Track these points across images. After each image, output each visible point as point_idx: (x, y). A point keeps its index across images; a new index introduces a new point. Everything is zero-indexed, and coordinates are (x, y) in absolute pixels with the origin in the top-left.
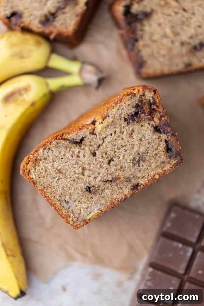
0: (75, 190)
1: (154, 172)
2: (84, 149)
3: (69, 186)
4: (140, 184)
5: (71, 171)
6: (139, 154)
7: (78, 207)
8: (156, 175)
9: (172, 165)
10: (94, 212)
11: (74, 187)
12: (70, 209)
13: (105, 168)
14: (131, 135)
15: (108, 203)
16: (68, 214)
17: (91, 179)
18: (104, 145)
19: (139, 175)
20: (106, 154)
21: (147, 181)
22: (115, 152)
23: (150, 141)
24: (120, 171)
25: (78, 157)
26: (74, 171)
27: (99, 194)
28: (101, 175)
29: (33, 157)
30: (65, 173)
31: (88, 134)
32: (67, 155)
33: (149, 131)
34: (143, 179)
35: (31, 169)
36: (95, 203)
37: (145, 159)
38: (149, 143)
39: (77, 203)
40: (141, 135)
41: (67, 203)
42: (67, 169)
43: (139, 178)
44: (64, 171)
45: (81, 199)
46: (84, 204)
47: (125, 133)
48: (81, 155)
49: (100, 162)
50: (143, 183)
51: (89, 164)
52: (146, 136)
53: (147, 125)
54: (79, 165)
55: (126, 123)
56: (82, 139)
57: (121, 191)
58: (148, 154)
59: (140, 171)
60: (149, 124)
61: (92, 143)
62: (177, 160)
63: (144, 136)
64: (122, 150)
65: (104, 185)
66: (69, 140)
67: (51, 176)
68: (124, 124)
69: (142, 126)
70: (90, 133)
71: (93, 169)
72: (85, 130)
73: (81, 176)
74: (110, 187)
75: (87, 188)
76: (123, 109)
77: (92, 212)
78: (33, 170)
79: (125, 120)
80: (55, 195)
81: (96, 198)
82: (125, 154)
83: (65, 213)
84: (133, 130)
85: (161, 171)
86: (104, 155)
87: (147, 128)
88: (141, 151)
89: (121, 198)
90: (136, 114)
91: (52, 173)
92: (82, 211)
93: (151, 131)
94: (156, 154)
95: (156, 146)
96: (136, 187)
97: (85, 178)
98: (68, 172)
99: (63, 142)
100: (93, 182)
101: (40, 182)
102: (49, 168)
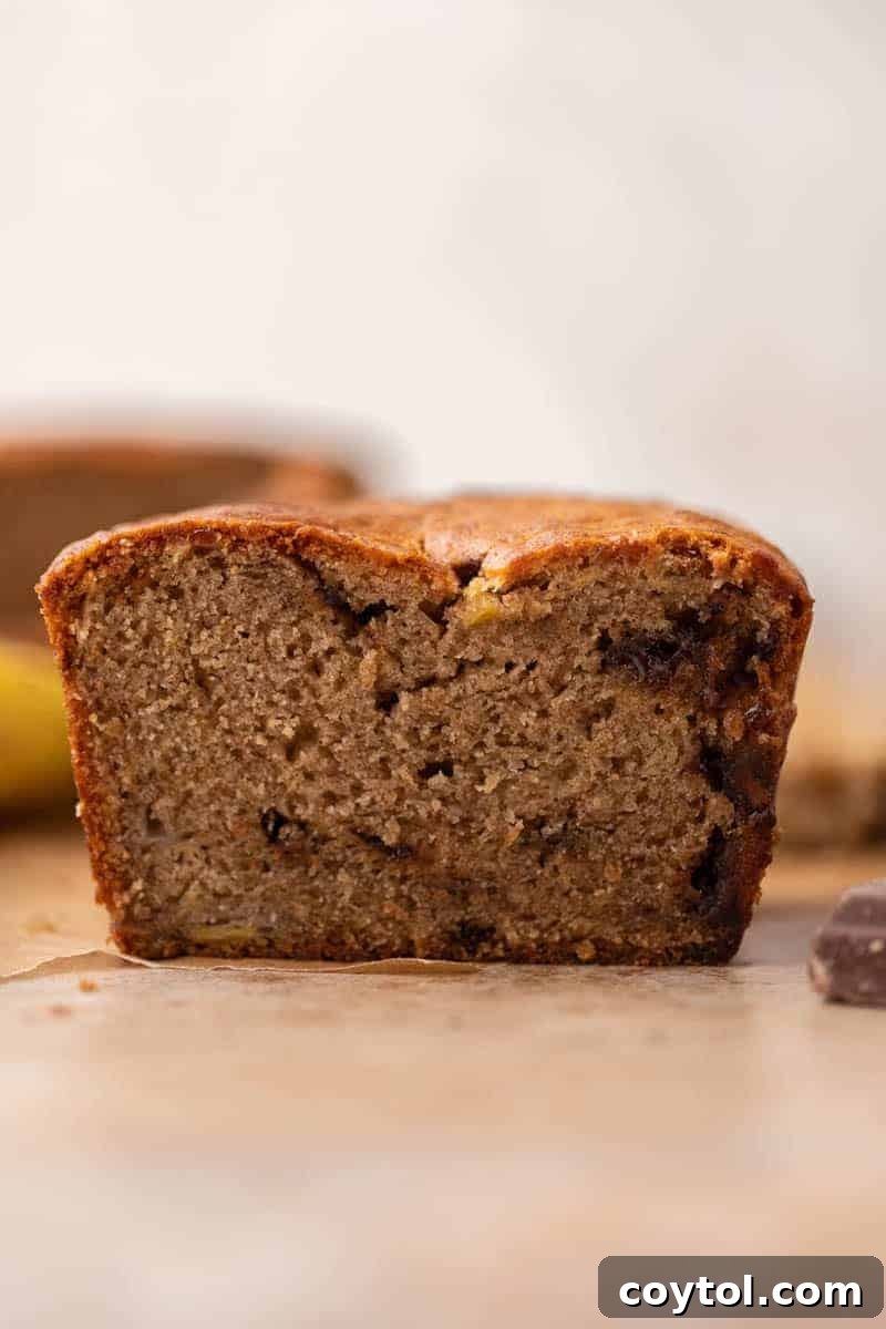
0: (218, 793)
1: (588, 925)
2: (358, 652)
3: (201, 762)
4: (495, 936)
5: (251, 709)
6: (572, 815)
7: (183, 871)
8: (587, 942)
9: (679, 944)
10: (237, 927)
11: (217, 780)
12: (147, 857)
13: (394, 783)
14: (588, 721)
15: (320, 931)
16: (127, 872)
17: (313, 792)
18: (455, 689)
19: (519, 896)
20: (437, 730)
21: (535, 940)
22: (481, 745)
23: (653, 794)
24: (452, 834)
25: (316, 668)
26: (263, 719)
27: (302, 869)
28: (364, 800)
29: (132, 555)
30: (220, 702)
31: (413, 605)
32: (276, 634)
33: (674, 753)
34: (521, 924)
35: (89, 597)
36: (263, 894)
37: (585, 851)
38: (642, 798)
39: (191, 848)
40: (629, 747)
41: (154, 826)
42: (238, 687)
43: (511, 907)
44: (219, 690)
45: (220, 843)
46: (219, 873)
47: (569, 696)
48: (331, 671)
49: (389, 745)
50: (512, 936)
51: (341, 728)
52: (650, 762)
53: (679, 720)
54: (294, 704)
55: (596, 658)
56: (378, 610)
57: (401, 914)
58: (610, 840)
59: (533, 881)
60: (692, 720)
61: (407, 654)
62: (711, 939)
63: (639, 757)
64: (515, 756)
65: (349, 847)
66: (322, 582)
67: (156, 677)
68: (586, 658)
69: (658, 711)
70: (425, 607)
71: (345, 756)
72: (412, 581)
73: (277, 756)
74: (367, 869)
75: (272, 816)
76: (622, 592)
77: (233, 923)
78: (97, 607)
79: (604, 643)
80: (122, 763)
81: (279, 878)
82: (514, 781)
83: (118, 863)
84: (608, 708)
85: (618, 940)
86: (426, 732)
87: (676, 733)
88: (589, 808)
89: (384, 941)
90: (663, 649)
91: (166, 666)
92: (192, 893)
93: (681, 752)
94: (640, 860)
95: (663, 828)
96: (473, 938)
97: (288, 774)
98: (234, 703)
99: (292, 570)
100: (311, 806)
101: (92, 671)
102: (168, 638)
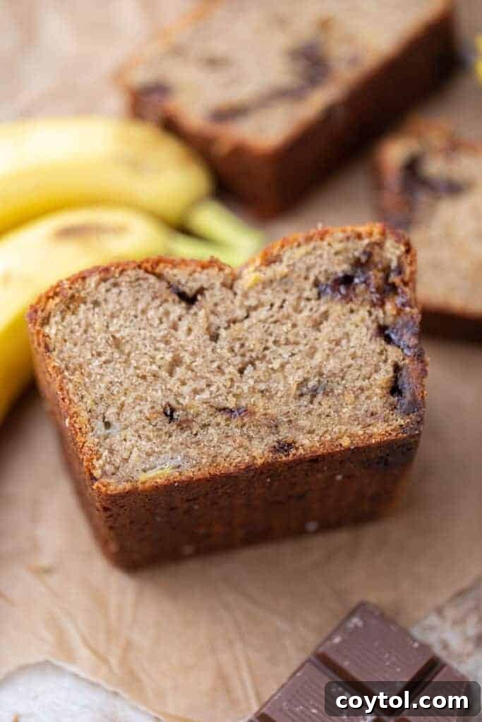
0: (138, 401)
1: (344, 428)
2: (195, 314)
3: (125, 385)
4: (297, 445)
5: (146, 354)
6: (321, 374)
7: (128, 444)
8: (345, 437)
9: (393, 427)
10: (162, 469)
11: (136, 394)
12: (108, 441)
13: (228, 376)
14: (317, 325)
15: (204, 461)
16: (98, 451)
17: (186, 390)
18: (247, 323)
19: (303, 422)
20: (242, 345)
21: (318, 442)
22: (266, 348)
23: (359, 353)
24: (263, 396)
25: (175, 327)
26: (153, 357)
27: (189, 432)
28: (213, 388)
29: (70, 288)
30: (129, 354)
31: (218, 284)
32: (151, 313)
33: (364, 330)
34: (309, 435)
35: (52, 314)
36: (172, 449)
37: (332, 391)
38: (354, 357)
39: (129, 432)
40: (341, 332)
41: (108, 425)
42: (137, 344)
43: (301, 429)
44: (127, 349)
45: (144, 427)
46: (146, 442)
47: (306, 313)
48: (183, 325)
49: (221, 358)
50: (306, 442)
51: (194, 354)
52: (353, 339)
53: (363, 312)
54: (168, 347)
55: (315, 291)
56: (201, 291)
57: (246, 443)
58: (344, 382)
59: (309, 412)
60: (370, 313)
61: (220, 309)
62: (408, 420)
63: (347, 336)
64: (285, 352)
65: (211, 415)
66: (169, 283)
67: (95, 347)
68: (310, 292)
69: (352, 311)
70: (224, 285)
71: (199, 368)
72: (214, 271)
73: (164, 374)
74: (223, 423)
75: (168, 408)
76: (321, 256)
77: (159, 467)
78: (58, 318)
79: (316, 284)
80: (84, 393)
81: (179, 438)
82: (288, 363)
83: (92, 445)
84: (325, 316)
85: (361, 432)
86: (237, 345)
87: (363, 320)
88: (329, 367)
89: (240, 459)
90: (347, 280)
91: (99, 340)
92: (134, 455)
93: (368, 329)
94: (362, 389)
95: (369, 369)
96: (286, 448)
97: (173, 383)
98: (137, 352)
99: (152, 279)
100: (187, 397)
101: (61, 351)
102: (97, 326)
